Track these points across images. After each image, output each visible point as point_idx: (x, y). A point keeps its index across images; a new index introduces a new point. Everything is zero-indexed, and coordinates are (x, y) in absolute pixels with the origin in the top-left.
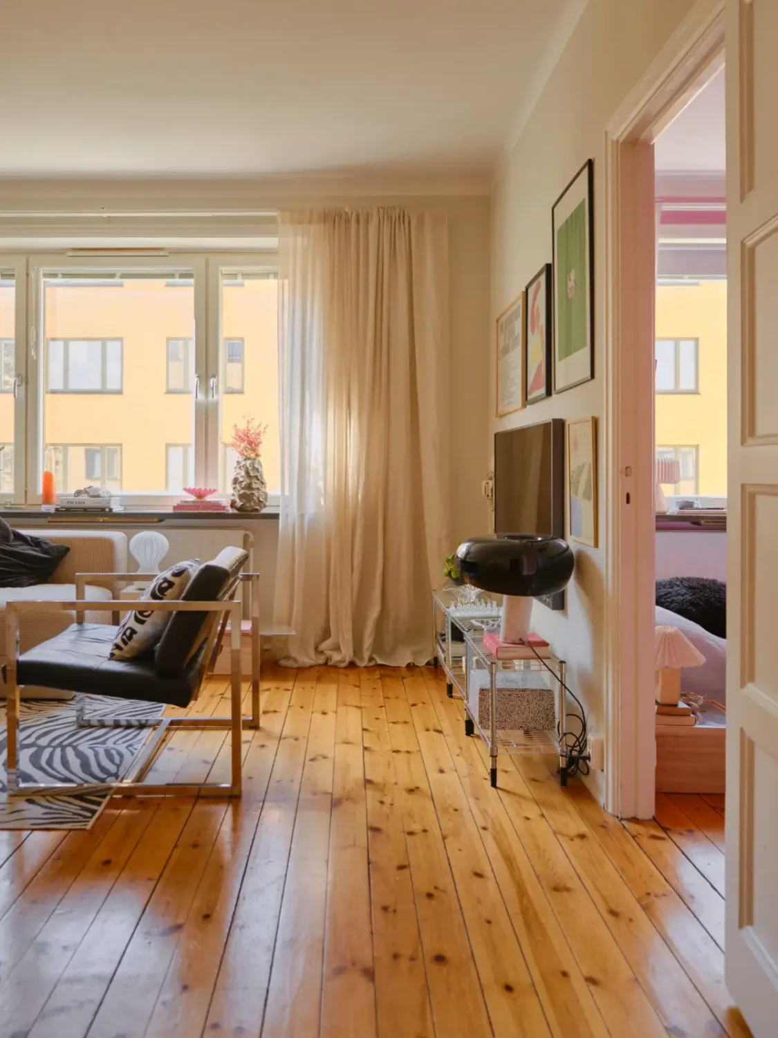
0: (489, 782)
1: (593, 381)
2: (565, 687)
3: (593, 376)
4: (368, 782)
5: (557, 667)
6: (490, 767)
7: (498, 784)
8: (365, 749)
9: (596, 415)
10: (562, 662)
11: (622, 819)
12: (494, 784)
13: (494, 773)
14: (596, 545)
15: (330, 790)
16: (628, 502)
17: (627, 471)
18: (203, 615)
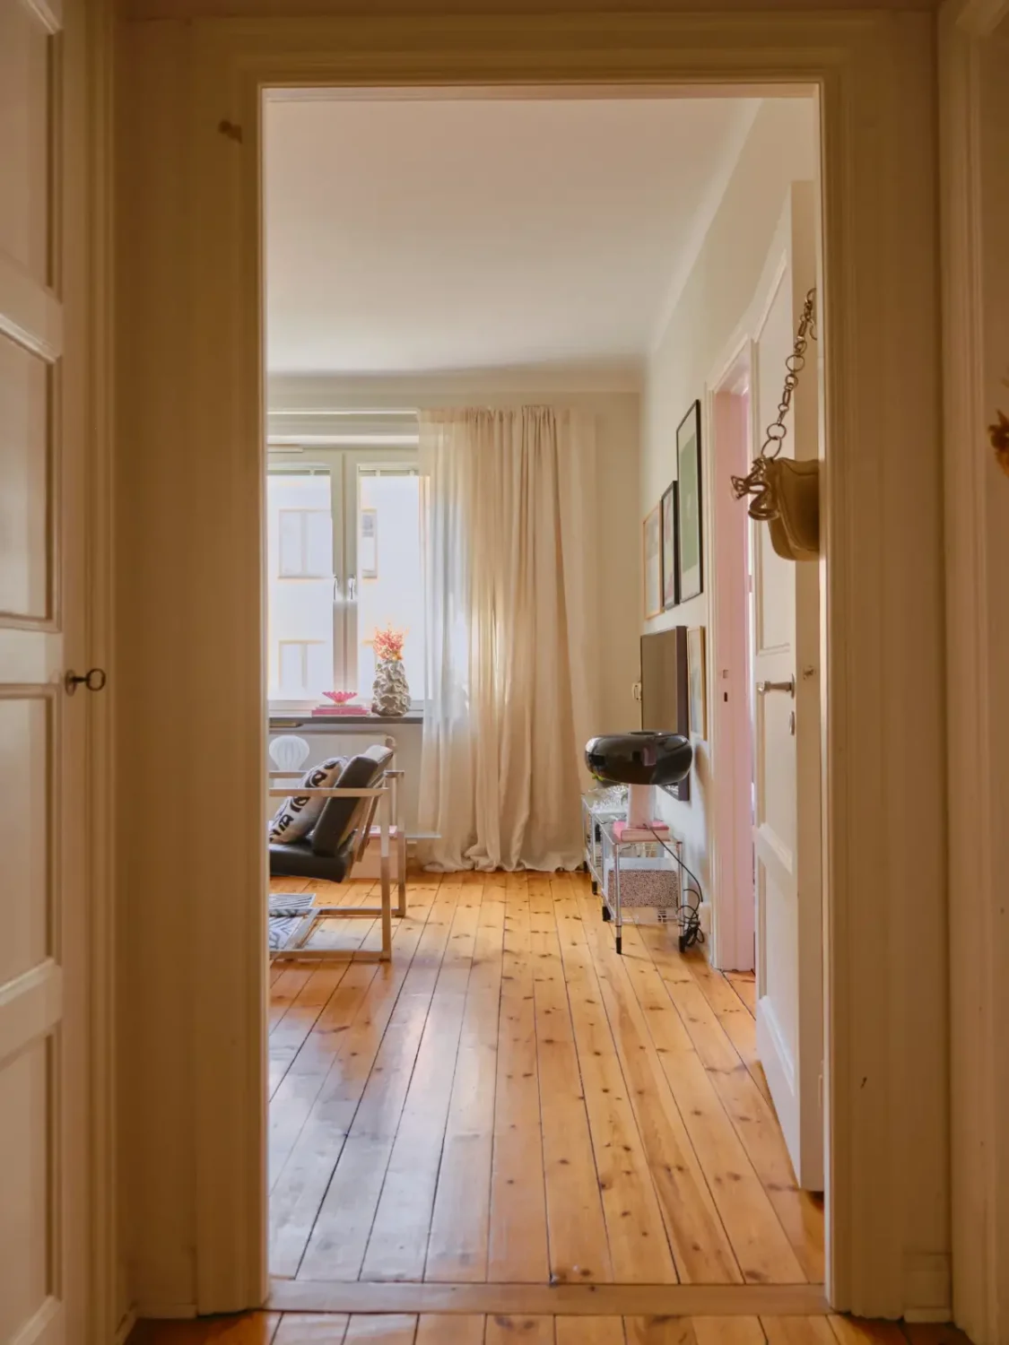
0: (615, 951)
1: (703, 595)
2: (683, 865)
3: (702, 590)
4: (505, 951)
5: (675, 847)
6: (616, 936)
7: (622, 952)
8: (506, 930)
9: (703, 625)
10: (679, 843)
11: (724, 971)
12: (619, 951)
13: (619, 941)
14: (705, 738)
15: (470, 955)
16: (726, 700)
17: (725, 674)
18: (355, 800)
